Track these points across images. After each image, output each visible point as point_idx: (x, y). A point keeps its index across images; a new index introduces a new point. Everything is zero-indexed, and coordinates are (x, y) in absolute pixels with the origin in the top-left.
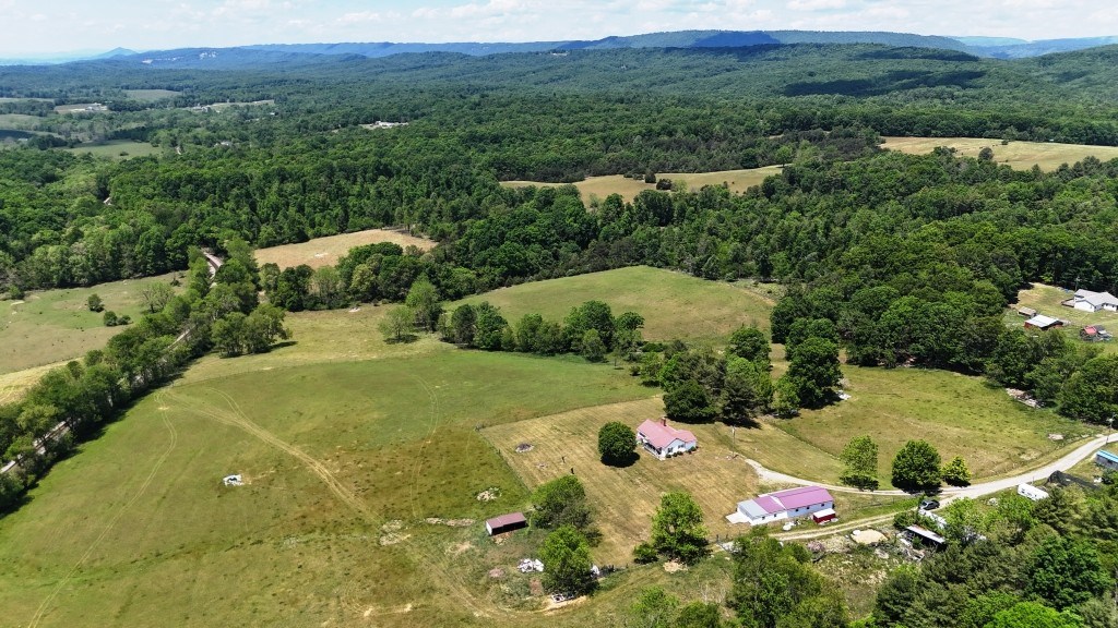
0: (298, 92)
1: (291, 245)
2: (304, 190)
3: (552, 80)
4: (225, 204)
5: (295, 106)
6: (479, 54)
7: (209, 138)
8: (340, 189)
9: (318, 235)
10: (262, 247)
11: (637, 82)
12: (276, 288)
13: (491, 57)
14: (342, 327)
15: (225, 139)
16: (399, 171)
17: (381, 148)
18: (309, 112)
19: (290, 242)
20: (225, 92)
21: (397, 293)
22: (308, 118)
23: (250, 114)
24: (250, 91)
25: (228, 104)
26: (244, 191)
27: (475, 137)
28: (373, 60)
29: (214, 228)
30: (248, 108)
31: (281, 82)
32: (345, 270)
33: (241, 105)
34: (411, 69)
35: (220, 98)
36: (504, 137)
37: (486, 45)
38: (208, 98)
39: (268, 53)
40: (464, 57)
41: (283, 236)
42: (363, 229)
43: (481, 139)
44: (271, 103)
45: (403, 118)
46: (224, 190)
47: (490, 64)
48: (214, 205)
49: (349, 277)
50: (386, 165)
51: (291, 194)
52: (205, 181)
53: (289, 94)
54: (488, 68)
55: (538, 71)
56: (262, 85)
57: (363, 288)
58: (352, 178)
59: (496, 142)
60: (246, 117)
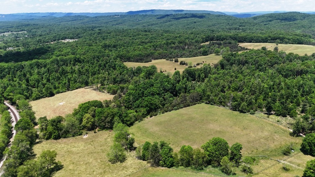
0: (35, 29)
1: (47, 98)
2: (49, 71)
3: (117, 24)
4: (15, 79)
5: (34, 33)
6: (92, 16)
7: (4, 46)
8: (64, 70)
9: (58, 93)
10: (34, 100)
11: (144, 25)
12: (46, 129)
13: (96, 17)
14: (83, 150)
15: (10, 46)
16: (83, 61)
17: (73, 50)
18: (40, 36)
19: (46, 97)
20: (9, 29)
21: (104, 126)
22: (41, 38)
23: (18, 36)
24: (17, 28)
25: (10, 33)
26: (22, 73)
27: (106, 45)
28: (58, 18)
29: (11, 94)
30: (17, 34)
31: (28, 25)
32: (78, 116)
33: (15, 33)
34: (71, 21)
35: (7, 31)
36: (117, 45)
37: (92, 13)
38: (3, 31)
39: (22, 16)
40: (87, 17)
41: (43, 94)
42: (77, 89)
43: (109, 46)
44: (26, 32)
45: (75, 38)
46: (13, 73)
47: (96, 19)
48: (9, 80)
49: (81, 121)
50: (78, 59)
51: (43, 74)
52: (5, 69)
53: (31, 29)
54: (96, 20)
55: (112, 21)
56: (22, 26)
57: (88, 125)
58: (66, 64)
59: (114, 47)
60: (17, 37)
